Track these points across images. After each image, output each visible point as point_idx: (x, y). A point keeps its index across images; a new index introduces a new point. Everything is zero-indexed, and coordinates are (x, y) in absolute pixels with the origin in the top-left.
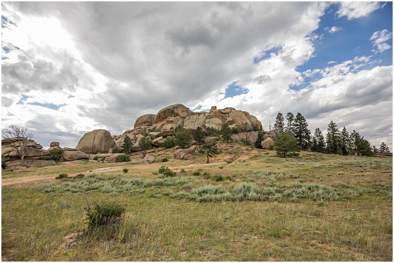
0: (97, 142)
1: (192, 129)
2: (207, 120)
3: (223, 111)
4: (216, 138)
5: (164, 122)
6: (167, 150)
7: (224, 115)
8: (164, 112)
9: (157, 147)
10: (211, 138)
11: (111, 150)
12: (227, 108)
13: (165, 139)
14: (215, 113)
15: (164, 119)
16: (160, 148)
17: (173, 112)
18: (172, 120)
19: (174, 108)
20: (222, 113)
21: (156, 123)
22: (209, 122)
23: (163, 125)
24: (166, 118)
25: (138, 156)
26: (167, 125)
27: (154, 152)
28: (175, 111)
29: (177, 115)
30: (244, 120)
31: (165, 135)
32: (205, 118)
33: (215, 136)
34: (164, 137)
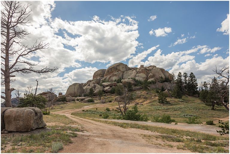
0: (76, 90)
1: (127, 82)
2: (137, 75)
3: (147, 69)
4: (141, 88)
5: (111, 75)
6: (112, 95)
7: (147, 71)
8: (111, 69)
9: (106, 93)
10: (138, 87)
11: (83, 95)
12: (151, 66)
13: (111, 88)
14: (142, 70)
15: (111, 73)
16: (108, 94)
17: (116, 69)
18: (116, 74)
19: (117, 66)
20: (147, 70)
21: (106, 75)
22: (138, 76)
23: (111, 77)
24: (112, 72)
25: (97, 98)
26: (113, 77)
27: (105, 96)
28: (118, 68)
29: (119, 70)
30: (160, 74)
31: (111, 86)
32: (136, 73)
33: (140, 86)
34: (110, 87)
